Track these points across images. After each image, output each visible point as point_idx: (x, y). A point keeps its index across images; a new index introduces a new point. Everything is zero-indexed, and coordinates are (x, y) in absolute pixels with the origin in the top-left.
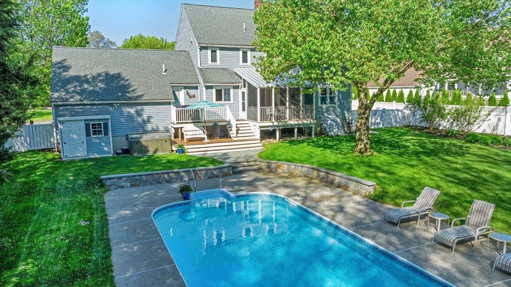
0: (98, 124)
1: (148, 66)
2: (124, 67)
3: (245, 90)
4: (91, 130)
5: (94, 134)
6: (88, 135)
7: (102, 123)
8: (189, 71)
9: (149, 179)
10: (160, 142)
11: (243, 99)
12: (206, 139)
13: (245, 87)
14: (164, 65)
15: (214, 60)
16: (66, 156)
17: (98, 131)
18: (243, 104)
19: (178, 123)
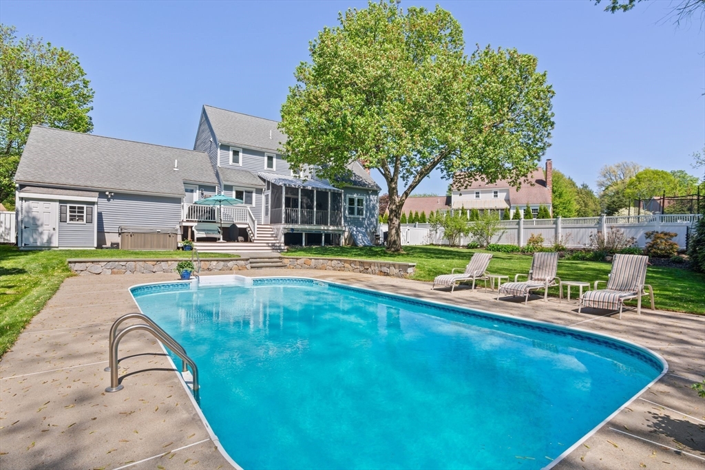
0: (79, 208)
1: (158, 160)
2: (127, 157)
3: (269, 193)
4: (68, 214)
5: (71, 220)
6: (62, 220)
7: (85, 206)
8: (206, 171)
9: (138, 267)
10: (162, 236)
11: (267, 203)
12: (221, 239)
13: (268, 189)
14: (176, 161)
15: (236, 160)
16: (25, 245)
17: (78, 216)
18: (267, 208)
19: (187, 221)
